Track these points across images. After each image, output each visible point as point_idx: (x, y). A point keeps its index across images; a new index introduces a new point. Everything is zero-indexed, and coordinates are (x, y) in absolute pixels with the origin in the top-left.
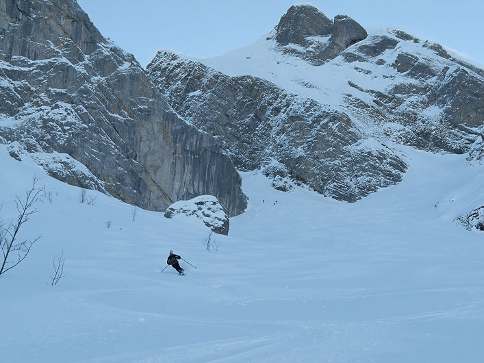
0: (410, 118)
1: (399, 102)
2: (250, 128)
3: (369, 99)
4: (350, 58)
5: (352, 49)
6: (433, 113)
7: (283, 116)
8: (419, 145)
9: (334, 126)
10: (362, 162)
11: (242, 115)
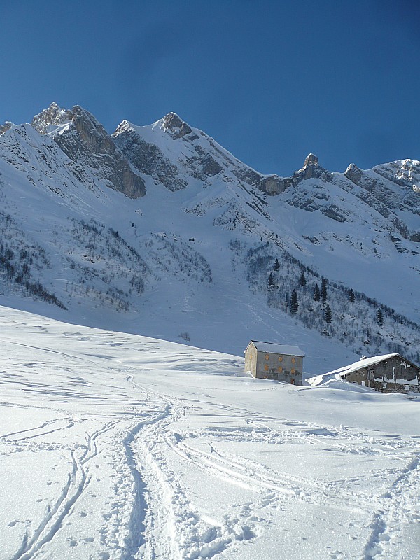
0: (194, 168)
1: (193, 162)
2: (151, 161)
3: (185, 159)
4: (184, 140)
5: (185, 136)
6: (201, 167)
7: (160, 160)
8: (195, 177)
9: (172, 169)
10: (177, 181)
11: (149, 157)
